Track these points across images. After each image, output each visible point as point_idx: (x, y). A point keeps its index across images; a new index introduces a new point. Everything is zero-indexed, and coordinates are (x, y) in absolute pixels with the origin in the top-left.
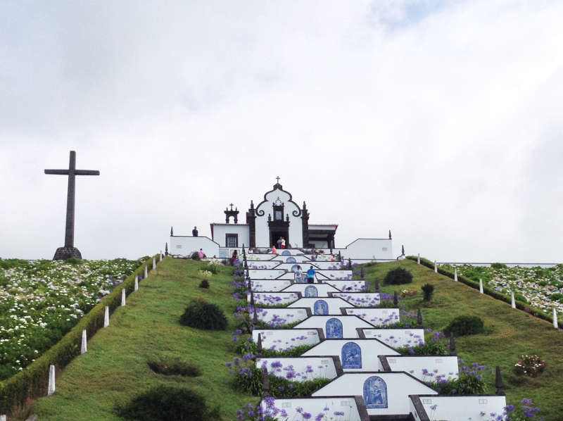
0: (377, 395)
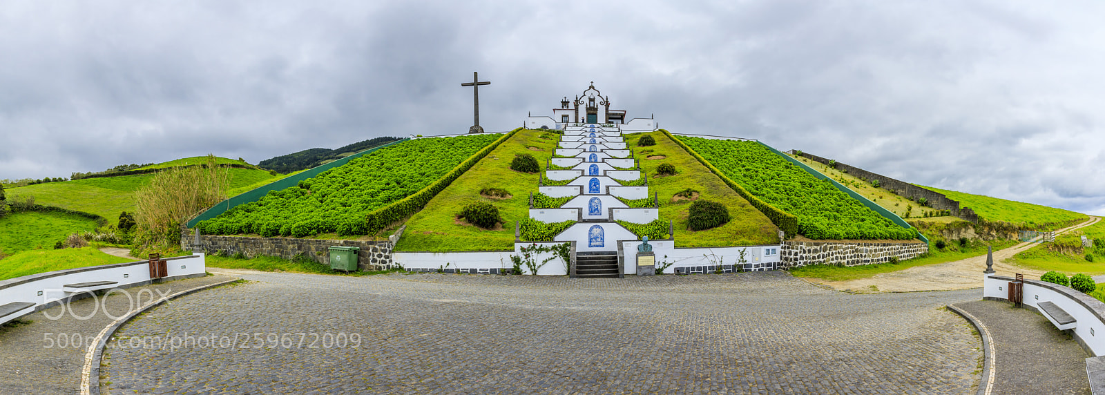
0: (596, 208)
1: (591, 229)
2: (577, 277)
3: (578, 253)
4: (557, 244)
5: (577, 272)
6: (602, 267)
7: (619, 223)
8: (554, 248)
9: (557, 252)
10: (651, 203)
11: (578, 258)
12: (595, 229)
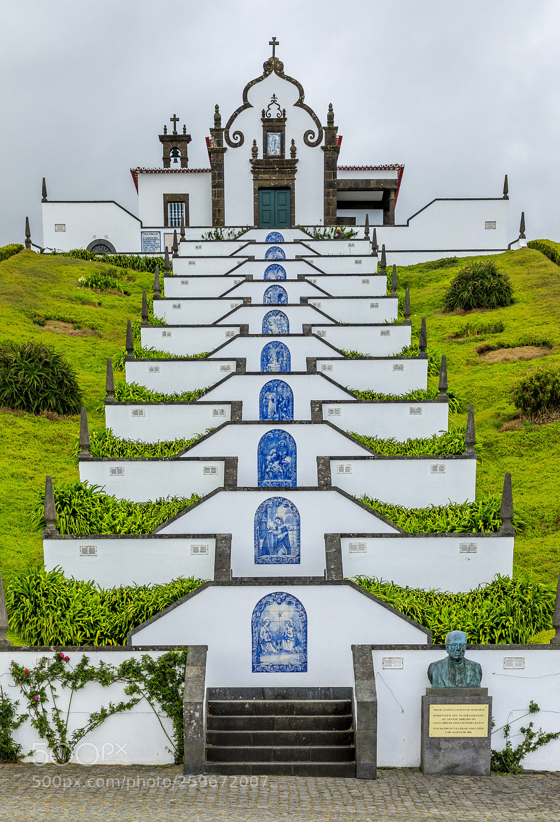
1: (261, 606)
2: (209, 771)
3: (212, 693)
4: (138, 656)
5: (211, 755)
6: (297, 740)
7: (364, 587)
8: (128, 670)
9: (141, 686)
10: (486, 521)
11: (212, 709)
12: (273, 609)
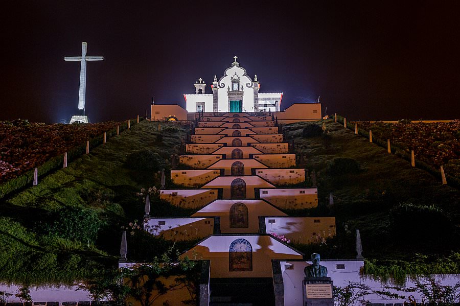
0: (241, 217)
1: (233, 244)
